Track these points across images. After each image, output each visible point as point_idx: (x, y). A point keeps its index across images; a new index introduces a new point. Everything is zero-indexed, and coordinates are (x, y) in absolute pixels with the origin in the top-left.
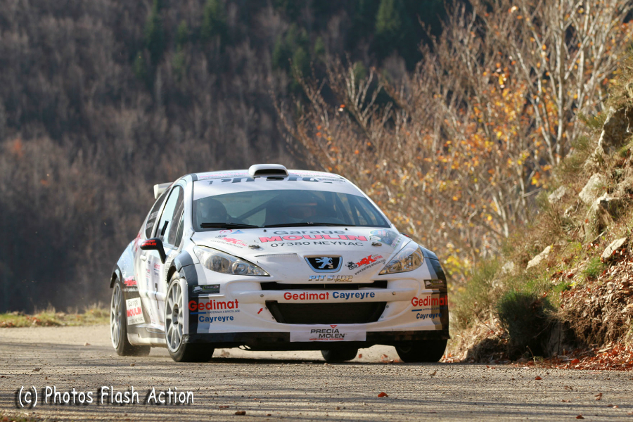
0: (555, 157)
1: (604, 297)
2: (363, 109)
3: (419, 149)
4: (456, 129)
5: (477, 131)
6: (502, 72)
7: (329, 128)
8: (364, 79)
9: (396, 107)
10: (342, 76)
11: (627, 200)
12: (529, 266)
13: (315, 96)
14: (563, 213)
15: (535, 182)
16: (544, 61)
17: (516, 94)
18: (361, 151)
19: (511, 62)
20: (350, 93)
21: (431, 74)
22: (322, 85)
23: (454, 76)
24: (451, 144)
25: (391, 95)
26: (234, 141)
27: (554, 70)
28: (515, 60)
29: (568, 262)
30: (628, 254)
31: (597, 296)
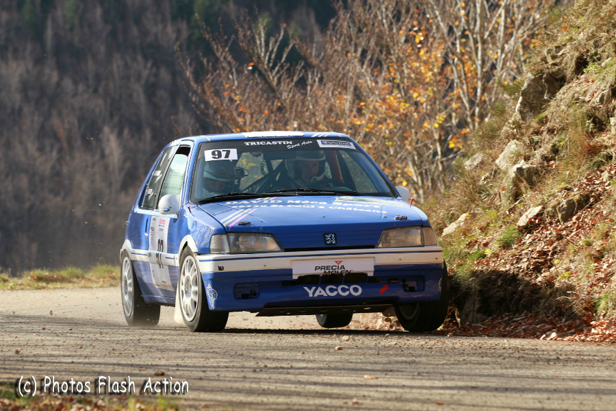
0: (473, 121)
1: (519, 266)
2: (273, 68)
3: (331, 110)
4: (370, 89)
5: (392, 92)
6: (420, 30)
7: (237, 88)
8: (274, 36)
9: (308, 66)
10: (252, 32)
11: (543, 167)
12: (444, 234)
13: (223, 54)
14: (479, 180)
15: (452, 145)
16: (463, 20)
17: (434, 53)
18: (272, 112)
19: (428, 19)
20: (260, 50)
21: (345, 31)
22: (230, 42)
23: (368, 34)
24: (365, 105)
25: (302, 54)
26: (130, 96)
27: (474, 29)
28: (432, 19)
29: (484, 230)
30: (544, 223)
31: (512, 264)
